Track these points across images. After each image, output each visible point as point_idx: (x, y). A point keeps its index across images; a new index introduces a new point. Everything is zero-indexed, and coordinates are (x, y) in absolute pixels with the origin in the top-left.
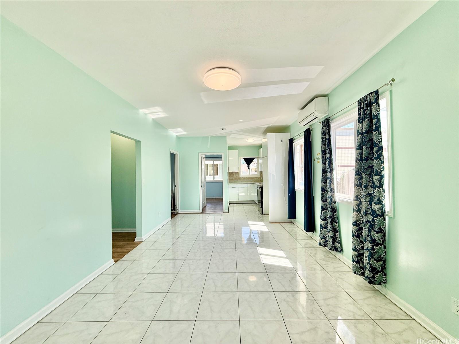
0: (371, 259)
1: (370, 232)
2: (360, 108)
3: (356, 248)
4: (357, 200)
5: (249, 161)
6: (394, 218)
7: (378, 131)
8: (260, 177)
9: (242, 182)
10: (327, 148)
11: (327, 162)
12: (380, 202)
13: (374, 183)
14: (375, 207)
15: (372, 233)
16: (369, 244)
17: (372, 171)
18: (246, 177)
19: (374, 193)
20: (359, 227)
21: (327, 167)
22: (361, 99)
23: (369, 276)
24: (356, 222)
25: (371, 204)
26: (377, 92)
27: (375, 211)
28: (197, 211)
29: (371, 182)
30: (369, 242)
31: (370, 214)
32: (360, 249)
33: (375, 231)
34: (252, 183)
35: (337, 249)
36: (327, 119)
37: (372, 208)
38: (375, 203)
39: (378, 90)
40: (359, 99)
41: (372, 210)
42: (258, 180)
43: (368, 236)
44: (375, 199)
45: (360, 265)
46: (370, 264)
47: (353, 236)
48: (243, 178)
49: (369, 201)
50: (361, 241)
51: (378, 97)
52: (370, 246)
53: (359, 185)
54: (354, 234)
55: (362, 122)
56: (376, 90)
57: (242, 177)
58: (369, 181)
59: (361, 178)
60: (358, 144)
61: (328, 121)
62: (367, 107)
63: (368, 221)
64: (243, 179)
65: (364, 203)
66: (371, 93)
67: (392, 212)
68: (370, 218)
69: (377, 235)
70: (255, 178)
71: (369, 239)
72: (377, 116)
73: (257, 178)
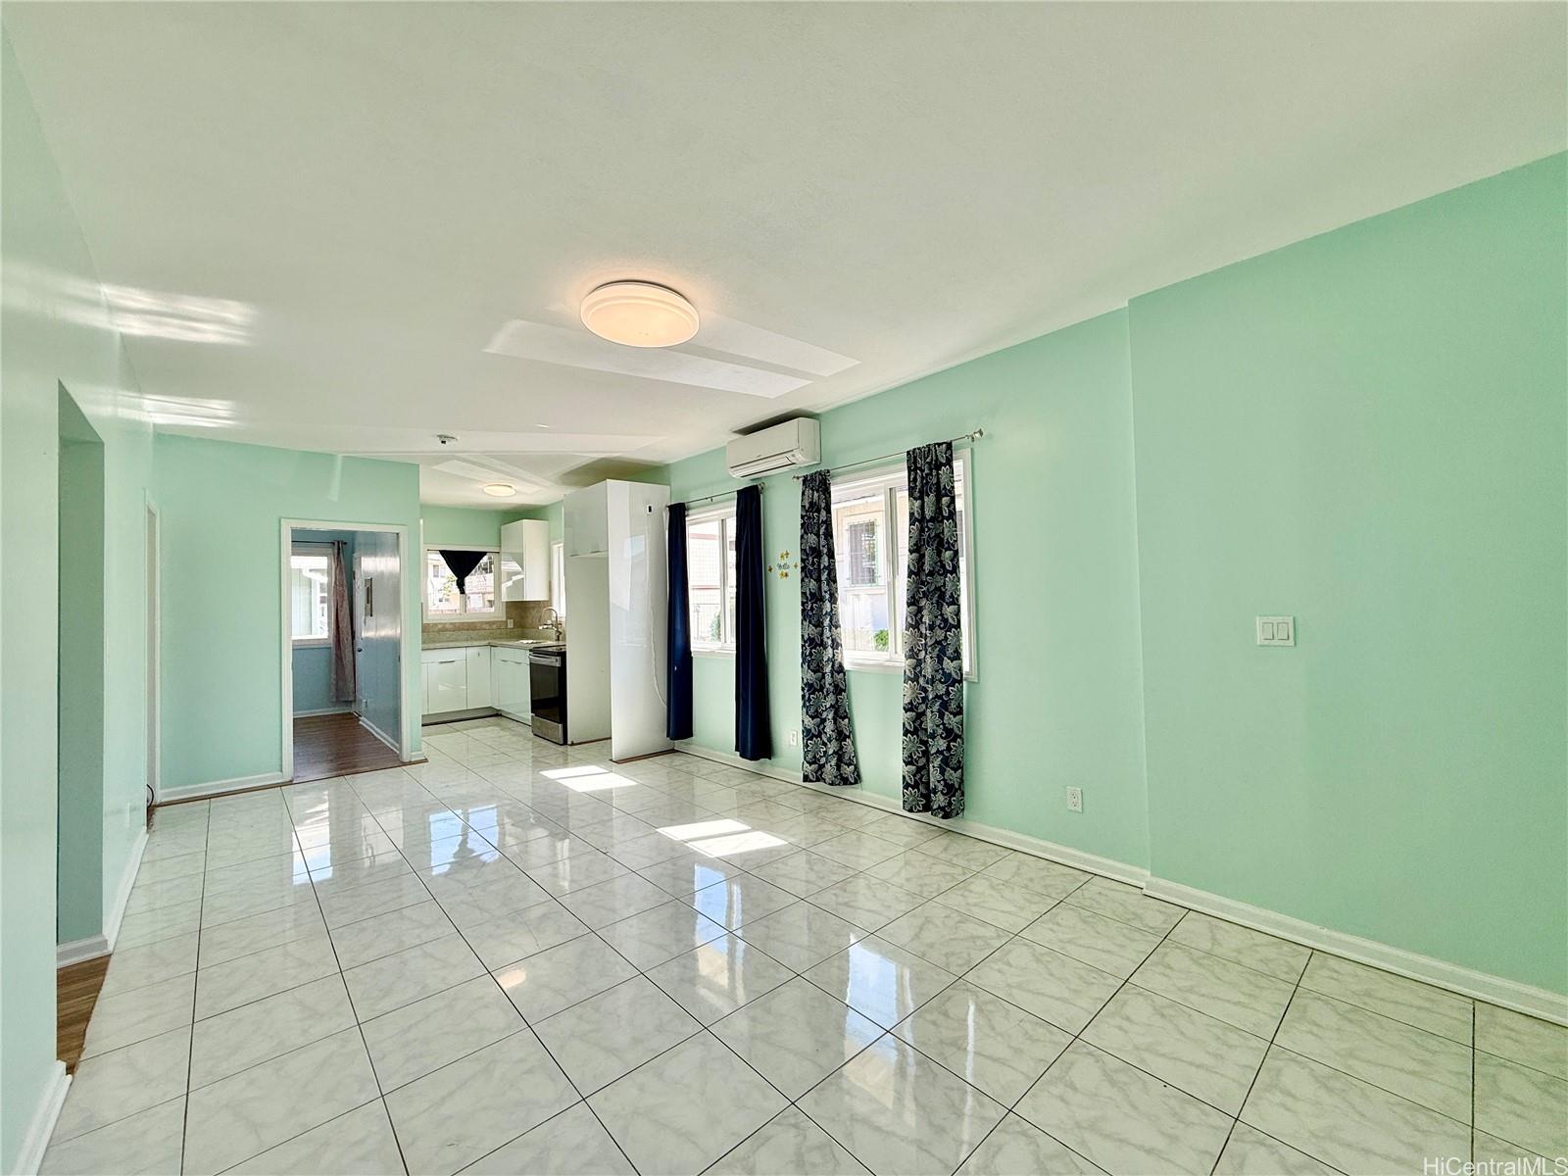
0: (945, 770)
1: (942, 716)
2: (913, 468)
3: (912, 758)
4: (910, 657)
5: (462, 563)
6: (978, 683)
7: (953, 520)
8: (506, 622)
9: (434, 642)
10: (823, 542)
11: (824, 576)
12: (957, 656)
13: (947, 619)
14: (949, 665)
15: (946, 718)
16: (941, 742)
17: (942, 596)
18: (451, 624)
19: (946, 638)
20: (917, 713)
21: (825, 587)
22: (915, 449)
23: (943, 805)
24: (911, 703)
25: (940, 661)
26: (949, 445)
27: (950, 674)
28: (274, 778)
29: (939, 617)
30: (942, 737)
31: (940, 681)
32: (919, 757)
33: (951, 713)
34: (486, 642)
35: (847, 778)
36: (820, 474)
37: (943, 669)
38: (949, 658)
39: (951, 443)
40: (912, 448)
41: (944, 673)
42: (499, 631)
43: (938, 726)
44: (950, 651)
45: (919, 790)
46: (944, 780)
47: (906, 733)
48: (440, 626)
49: (938, 656)
50: (921, 740)
51: (951, 455)
52: (942, 744)
53: (915, 624)
54: (909, 728)
55: (921, 498)
56: (948, 440)
57: (436, 625)
58: (936, 617)
59: (920, 610)
60: (914, 541)
61: (825, 480)
62: (931, 470)
63: (937, 697)
64: (440, 631)
65: (928, 660)
66: (939, 445)
67: (975, 672)
68: (941, 689)
69: (955, 720)
70: (487, 627)
71: (940, 731)
72: (950, 492)
73: (494, 627)
